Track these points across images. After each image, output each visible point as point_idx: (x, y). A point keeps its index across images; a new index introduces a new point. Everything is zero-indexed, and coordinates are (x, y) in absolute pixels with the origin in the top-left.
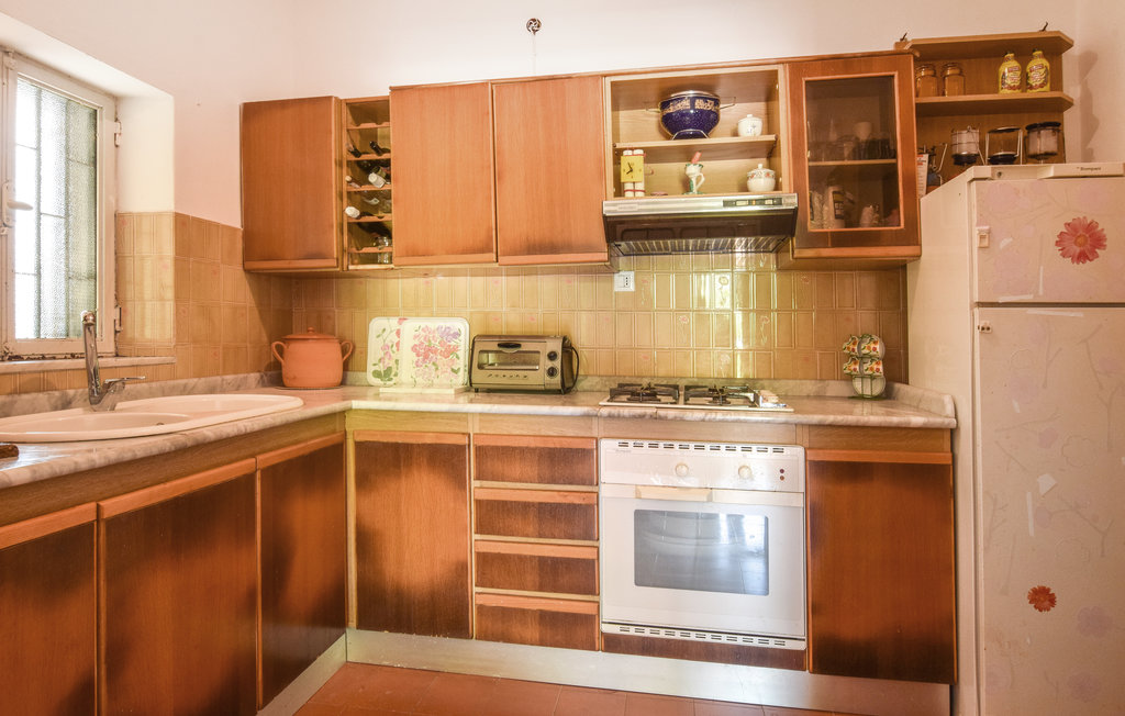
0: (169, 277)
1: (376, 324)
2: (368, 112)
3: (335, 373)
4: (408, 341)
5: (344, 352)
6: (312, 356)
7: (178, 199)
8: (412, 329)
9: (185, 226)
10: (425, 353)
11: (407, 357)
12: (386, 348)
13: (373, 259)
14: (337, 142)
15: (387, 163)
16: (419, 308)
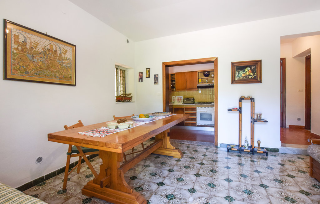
1: (173, 97)
4: (176, 99)
8: (176, 97)
10: (178, 100)
11: (176, 100)
12: (174, 99)
13: (173, 90)
14: (170, 78)
15: (175, 80)
16: (177, 95)
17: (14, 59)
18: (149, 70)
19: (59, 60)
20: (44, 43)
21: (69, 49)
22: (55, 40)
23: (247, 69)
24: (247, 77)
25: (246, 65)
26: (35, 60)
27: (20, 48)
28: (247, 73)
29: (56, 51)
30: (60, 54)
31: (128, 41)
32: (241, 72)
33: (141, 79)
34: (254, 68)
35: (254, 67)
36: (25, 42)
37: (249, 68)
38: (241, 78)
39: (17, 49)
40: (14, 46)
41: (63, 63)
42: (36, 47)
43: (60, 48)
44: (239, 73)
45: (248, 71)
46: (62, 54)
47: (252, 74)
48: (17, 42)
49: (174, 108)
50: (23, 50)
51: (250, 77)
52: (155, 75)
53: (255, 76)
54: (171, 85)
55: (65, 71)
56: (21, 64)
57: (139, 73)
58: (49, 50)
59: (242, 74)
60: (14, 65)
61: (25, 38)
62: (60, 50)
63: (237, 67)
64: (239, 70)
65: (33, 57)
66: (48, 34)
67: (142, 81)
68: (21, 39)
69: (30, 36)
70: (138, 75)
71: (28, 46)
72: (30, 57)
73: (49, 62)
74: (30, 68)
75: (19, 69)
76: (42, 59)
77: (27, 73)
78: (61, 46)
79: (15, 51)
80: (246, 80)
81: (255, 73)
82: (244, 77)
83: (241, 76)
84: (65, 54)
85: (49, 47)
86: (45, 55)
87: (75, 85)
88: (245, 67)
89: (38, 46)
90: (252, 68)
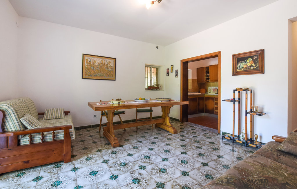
0: (191, 84)
1: (209, 87)
2: (208, 68)
3: (205, 92)
4: (212, 89)
5: (206, 90)
6: (203, 90)
7: (192, 78)
8: (212, 88)
9: (193, 80)
10: (214, 90)
11: (212, 91)
12: (210, 90)
13: (208, 81)
14: (205, 71)
15: (209, 72)
16: (213, 86)
17: (86, 70)
18: (172, 66)
19: (106, 67)
20: (99, 60)
21: (112, 61)
22: (105, 58)
23: (249, 60)
24: (249, 68)
25: (248, 56)
26: (94, 69)
27: (88, 65)
28: (249, 64)
29: (105, 63)
30: (107, 65)
31: (157, 47)
32: (242, 63)
33: (168, 74)
34: (256, 59)
35: (256, 57)
36: (90, 62)
37: (250, 59)
38: (243, 69)
39: (87, 65)
40: (86, 64)
41: (109, 69)
42: (95, 63)
43: (107, 62)
44: (240, 65)
45: (250, 62)
46: (108, 64)
47: (253, 65)
48: (87, 62)
49: (206, 98)
50: (89, 65)
51: (252, 68)
52: (176, 70)
53: (257, 66)
54: (206, 77)
55: (109, 73)
56: (88, 72)
57: (167, 69)
58: (101, 63)
59: (243, 65)
60: (86, 72)
61: (91, 60)
62: (107, 63)
63: (238, 59)
64: (241, 62)
65: (94, 68)
66: (101, 56)
67: (168, 75)
68: (89, 61)
69: (92, 58)
70: (166, 70)
71: (92, 63)
72: (92, 68)
73: (101, 69)
74: (92, 73)
75: (88, 74)
76: (98, 68)
77: (91, 75)
78: (107, 60)
79: (86, 66)
80: (247, 72)
81: (257, 63)
82: (246, 68)
83: (242, 68)
84: (109, 64)
85: (101, 62)
86: (99, 66)
87: (115, 80)
88: (247, 58)
89: (96, 62)
90: (254, 59)
